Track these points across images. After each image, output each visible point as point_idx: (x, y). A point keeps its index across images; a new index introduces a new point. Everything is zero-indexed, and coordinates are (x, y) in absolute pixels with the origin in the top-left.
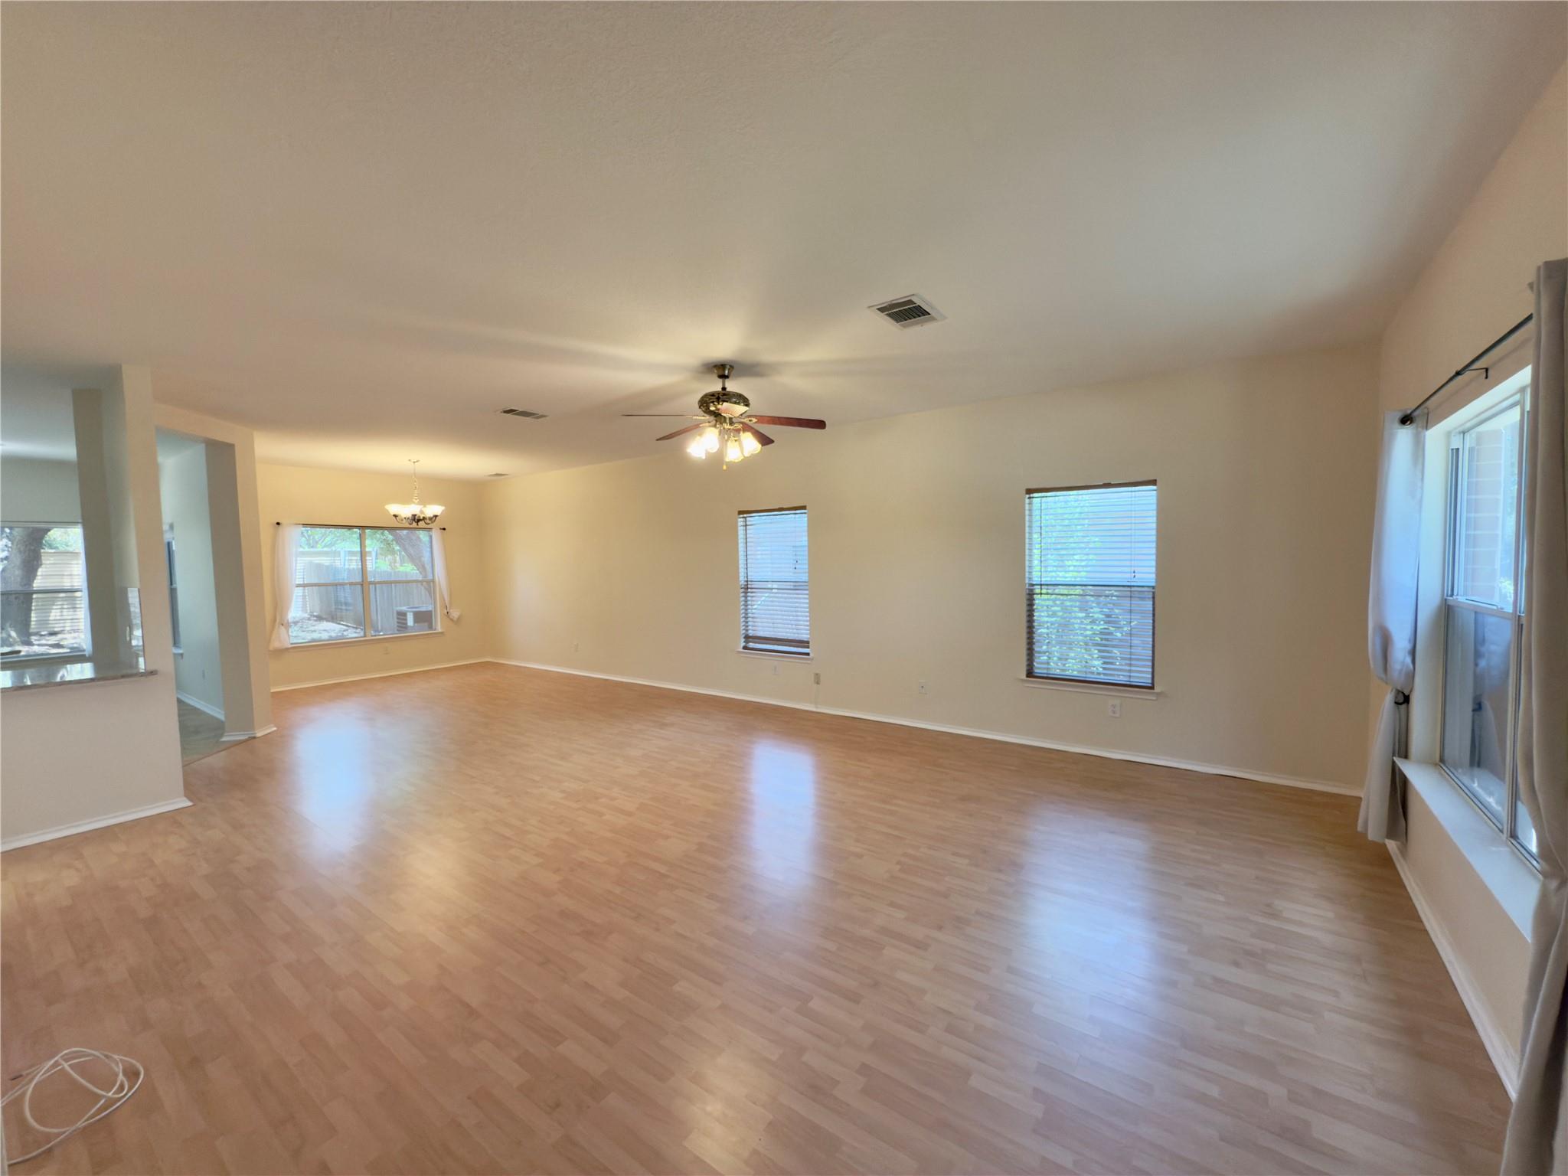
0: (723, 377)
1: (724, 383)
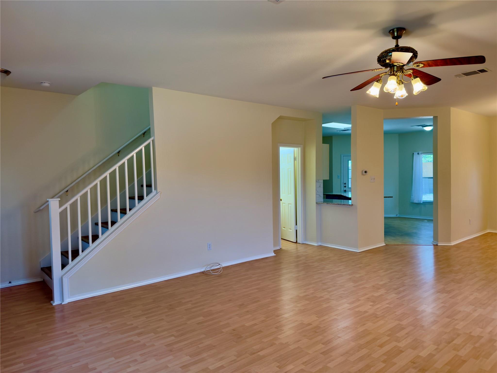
0: (397, 38)
1: (397, 42)
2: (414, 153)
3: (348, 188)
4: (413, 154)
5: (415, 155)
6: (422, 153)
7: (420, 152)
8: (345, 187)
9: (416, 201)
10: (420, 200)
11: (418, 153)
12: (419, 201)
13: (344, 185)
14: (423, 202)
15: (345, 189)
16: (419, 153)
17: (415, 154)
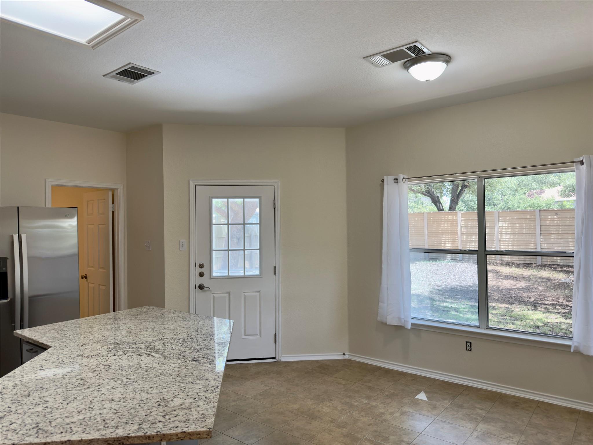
2: (385, 178)
3: (211, 279)
4: (383, 181)
5: (389, 187)
6: (406, 177)
7: (401, 176)
8: (201, 275)
9: (391, 321)
10: (402, 317)
11: (395, 179)
12: (399, 318)
13: (199, 270)
14: (412, 324)
15: (201, 281)
16: (396, 177)
17: (389, 180)
